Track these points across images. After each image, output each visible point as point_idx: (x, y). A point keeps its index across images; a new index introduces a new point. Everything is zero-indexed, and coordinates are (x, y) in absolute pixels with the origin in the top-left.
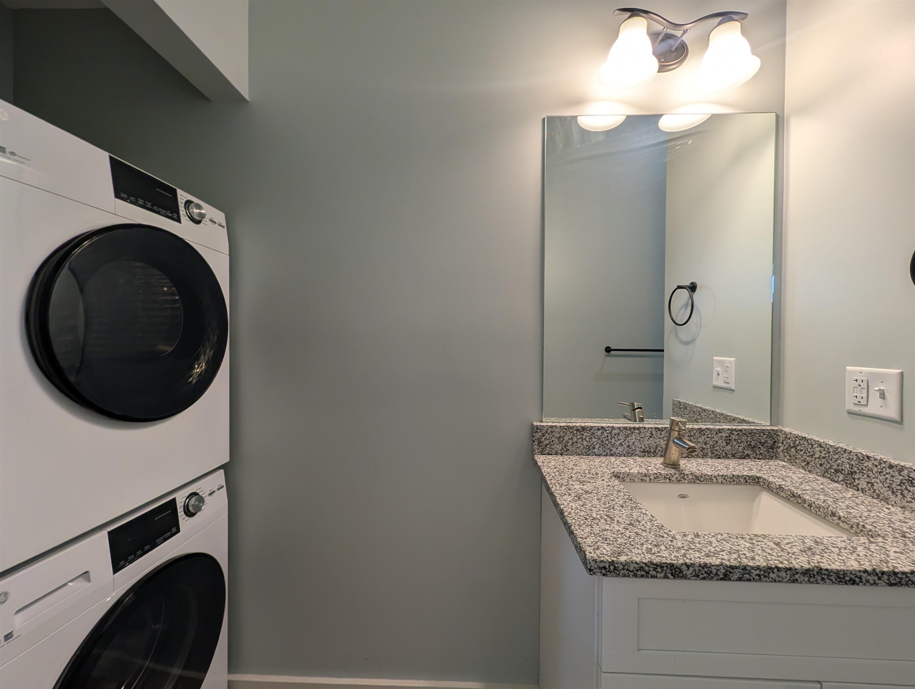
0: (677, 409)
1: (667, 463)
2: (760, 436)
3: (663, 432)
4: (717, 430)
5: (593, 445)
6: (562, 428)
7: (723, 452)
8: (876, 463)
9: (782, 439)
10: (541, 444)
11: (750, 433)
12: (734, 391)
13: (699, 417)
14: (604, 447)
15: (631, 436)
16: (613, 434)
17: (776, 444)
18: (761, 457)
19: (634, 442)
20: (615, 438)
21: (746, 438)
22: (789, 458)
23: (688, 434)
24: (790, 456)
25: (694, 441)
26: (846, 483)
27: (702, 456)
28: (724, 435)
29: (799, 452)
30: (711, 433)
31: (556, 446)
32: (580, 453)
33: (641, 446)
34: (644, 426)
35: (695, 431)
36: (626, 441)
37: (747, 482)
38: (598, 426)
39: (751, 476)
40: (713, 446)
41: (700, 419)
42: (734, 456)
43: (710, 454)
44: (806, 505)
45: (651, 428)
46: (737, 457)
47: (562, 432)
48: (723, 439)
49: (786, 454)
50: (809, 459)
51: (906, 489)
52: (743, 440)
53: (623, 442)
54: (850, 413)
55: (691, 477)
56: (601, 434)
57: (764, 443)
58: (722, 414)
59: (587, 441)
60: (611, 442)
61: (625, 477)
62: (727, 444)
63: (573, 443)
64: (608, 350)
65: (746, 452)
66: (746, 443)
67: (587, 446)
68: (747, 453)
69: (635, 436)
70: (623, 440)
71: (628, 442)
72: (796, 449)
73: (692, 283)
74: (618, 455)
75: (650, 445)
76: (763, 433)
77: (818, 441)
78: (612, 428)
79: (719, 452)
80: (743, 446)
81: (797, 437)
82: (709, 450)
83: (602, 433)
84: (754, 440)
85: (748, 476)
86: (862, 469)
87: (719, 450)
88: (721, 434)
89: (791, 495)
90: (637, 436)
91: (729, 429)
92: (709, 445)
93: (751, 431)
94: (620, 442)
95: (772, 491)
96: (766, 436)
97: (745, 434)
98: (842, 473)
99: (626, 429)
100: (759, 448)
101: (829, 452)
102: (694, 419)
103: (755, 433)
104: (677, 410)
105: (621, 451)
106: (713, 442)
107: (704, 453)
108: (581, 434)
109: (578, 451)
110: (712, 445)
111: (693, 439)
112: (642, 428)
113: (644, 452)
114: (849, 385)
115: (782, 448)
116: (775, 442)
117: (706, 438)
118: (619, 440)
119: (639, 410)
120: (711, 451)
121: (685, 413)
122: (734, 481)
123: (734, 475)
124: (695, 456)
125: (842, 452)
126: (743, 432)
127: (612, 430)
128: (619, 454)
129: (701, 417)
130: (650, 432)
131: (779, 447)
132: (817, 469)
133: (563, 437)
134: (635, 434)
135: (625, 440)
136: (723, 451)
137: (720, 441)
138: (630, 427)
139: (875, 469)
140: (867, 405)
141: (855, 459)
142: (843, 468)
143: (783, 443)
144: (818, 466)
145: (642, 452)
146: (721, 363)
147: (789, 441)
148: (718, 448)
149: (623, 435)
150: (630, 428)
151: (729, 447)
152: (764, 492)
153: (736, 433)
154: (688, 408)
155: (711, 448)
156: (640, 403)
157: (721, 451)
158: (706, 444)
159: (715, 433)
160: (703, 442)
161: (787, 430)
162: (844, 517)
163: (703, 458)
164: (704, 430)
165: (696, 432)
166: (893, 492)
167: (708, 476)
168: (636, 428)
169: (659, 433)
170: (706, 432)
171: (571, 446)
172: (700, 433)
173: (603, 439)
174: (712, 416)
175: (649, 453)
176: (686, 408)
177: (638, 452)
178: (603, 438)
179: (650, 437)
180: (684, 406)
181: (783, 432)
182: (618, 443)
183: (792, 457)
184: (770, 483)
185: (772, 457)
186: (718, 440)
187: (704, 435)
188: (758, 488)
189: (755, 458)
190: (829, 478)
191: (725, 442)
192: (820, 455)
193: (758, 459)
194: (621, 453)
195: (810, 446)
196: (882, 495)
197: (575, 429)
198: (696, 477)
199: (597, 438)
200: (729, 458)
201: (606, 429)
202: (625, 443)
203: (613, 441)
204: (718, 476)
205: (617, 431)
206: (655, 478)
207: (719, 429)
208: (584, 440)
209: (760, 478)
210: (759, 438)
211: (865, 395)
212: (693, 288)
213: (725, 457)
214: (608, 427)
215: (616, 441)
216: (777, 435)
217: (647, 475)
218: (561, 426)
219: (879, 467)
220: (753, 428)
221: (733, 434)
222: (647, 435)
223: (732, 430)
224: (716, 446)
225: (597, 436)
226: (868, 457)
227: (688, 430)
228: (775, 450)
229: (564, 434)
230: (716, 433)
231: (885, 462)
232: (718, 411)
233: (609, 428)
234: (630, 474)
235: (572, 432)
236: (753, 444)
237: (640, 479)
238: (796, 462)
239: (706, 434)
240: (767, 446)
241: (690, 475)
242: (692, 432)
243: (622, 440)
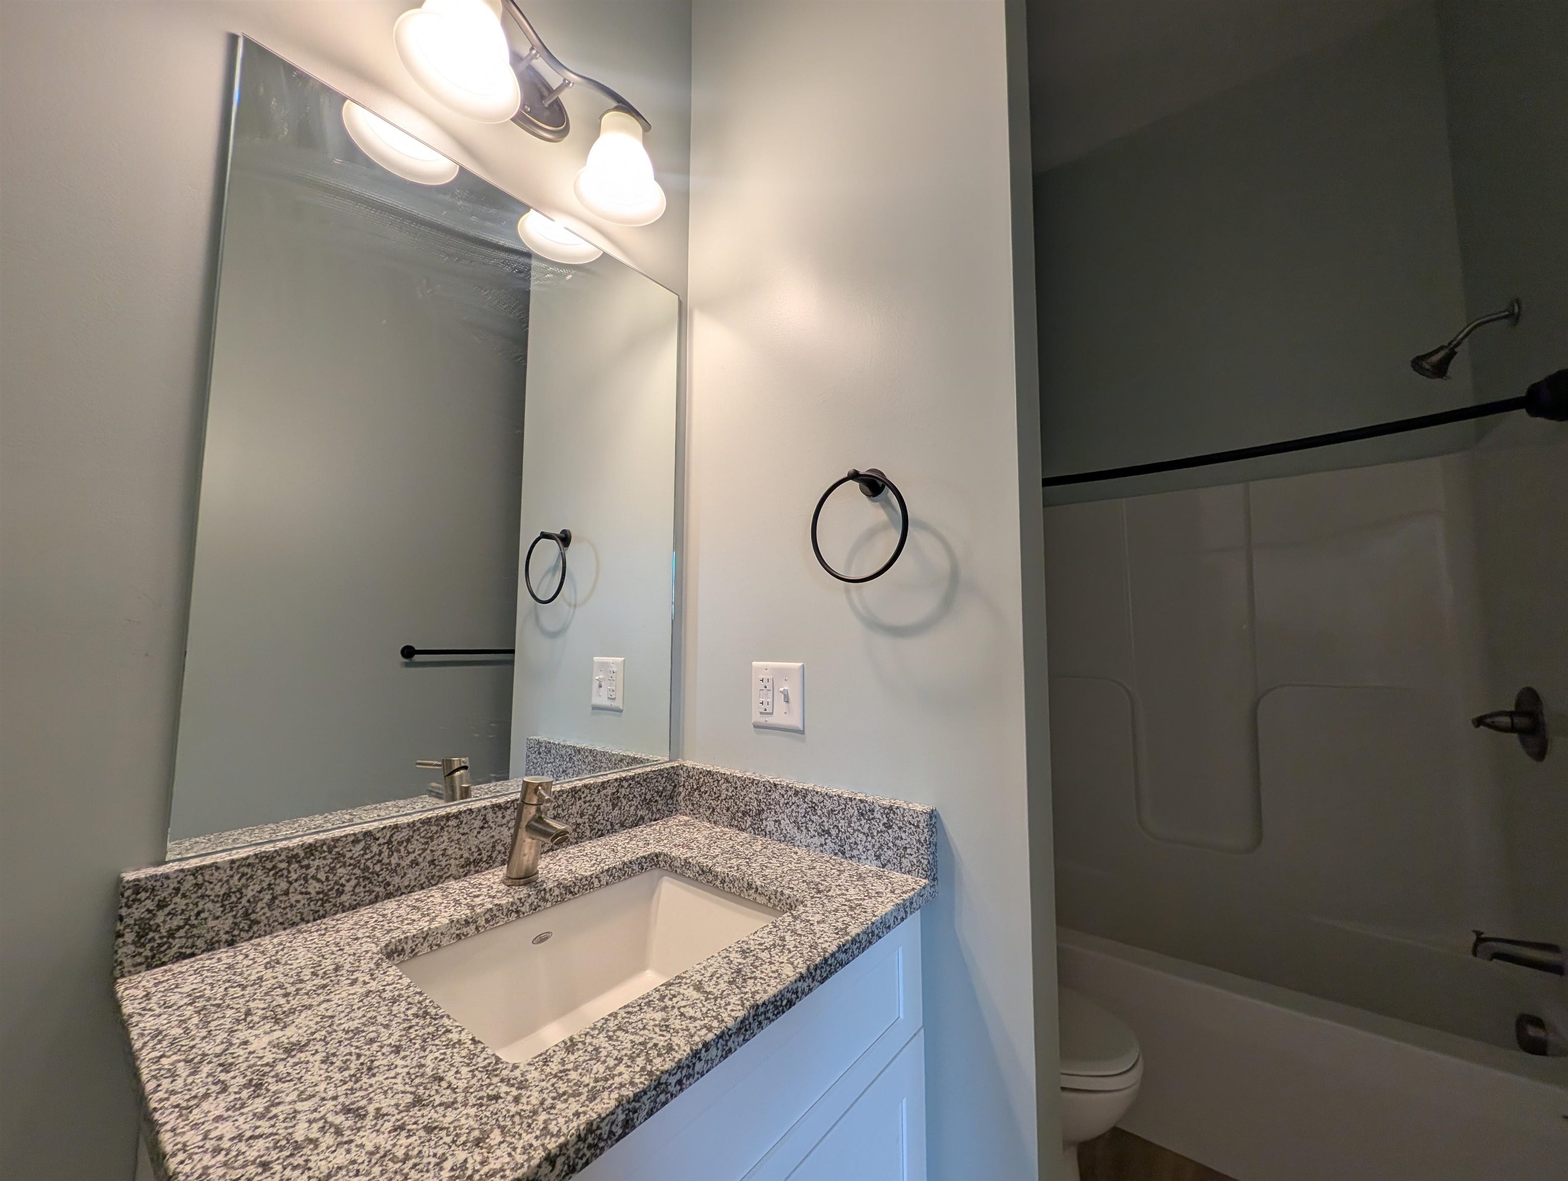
0: (534, 756)
1: (514, 876)
2: (657, 782)
3: (509, 812)
4: (600, 784)
5: (336, 887)
6: (235, 866)
7: (608, 823)
8: (783, 792)
9: (683, 779)
10: (151, 935)
11: (645, 780)
12: (621, 711)
13: (570, 765)
14: (371, 882)
15: (438, 837)
16: (395, 843)
17: (676, 789)
18: (658, 816)
19: (445, 850)
20: (399, 851)
21: (639, 790)
22: (692, 808)
24: (693, 805)
25: (563, 814)
26: (754, 829)
28: (609, 791)
29: (703, 795)
30: (590, 793)
31: (211, 923)
32: (297, 919)
33: (461, 853)
34: (470, 807)
35: (565, 796)
36: (428, 852)
37: (642, 868)
38: (354, 834)
39: (649, 855)
40: (593, 816)
41: (571, 767)
42: (623, 825)
43: (588, 833)
44: (718, 883)
45: (485, 808)
46: (627, 825)
47: (236, 877)
48: (608, 799)
49: (688, 803)
50: (714, 803)
51: (810, 820)
52: (635, 794)
53: (420, 855)
54: (757, 726)
55: (557, 892)
56: (362, 852)
57: (662, 793)
58: (604, 754)
59: (319, 881)
60: (389, 864)
61: (416, 945)
62: (614, 806)
63: (274, 898)
64: (408, 652)
65: (640, 813)
66: (639, 798)
67: (318, 893)
68: (641, 816)
69: (449, 833)
70: (420, 852)
71: (432, 851)
72: (700, 791)
73: (564, 531)
74: (405, 891)
75: (481, 846)
76: (661, 775)
77: (724, 774)
78: (393, 829)
79: (602, 824)
80: (636, 804)
81: (701, 773)
82: (587, 825)
83: (366, 848)
84: (650, 790)
85: (644, 857)
86: (770, 804)
87: (602, 821)
88: (605, 791)
89: (700, 872)
90: (452, 833)
91: (616, 780)
92: (587, 817)
93: (646, 775)
94: (412, 857)
95: (676, 871)
96: (664, 779)
97: (638, 783)
98: (749, 816)
99: (427, 823)
100: (656, 801)
101: (736, 788)
102: (561, 770)
103: (652, 778)
104: (535, 758)
105: (413, 878)
106: (593, 809)
107: (578, 833)
108: (302, 867)
109: (289, 916)
110: (591, 815)
112: (465, 812)
113: (468, 863)
114: (756, 686)
115: (683, 794)
116: (675, 787)
117: (583, 803)
118: (409, 853)
119: (462, 771)
120: (590, 826)
121: (548, 761)
122: (624, 875)
123: (624, 863)
125: (750, 785)
126: (637, 780)
127: (394, 833)
128: (406, 887)
129: (574, 763)
130: (482, 818)
131: (680, 794)
132: (723, 817)
133: (239, 890)
134: (448, 831)
135: (424, 850)
136: (607, 821)
137: (604, 804)
138: (437, 817)
139: (782, 801)
140: (772, 714)
141: (762, 791)
142: (751, 807)
143: (684, 786)
144: (724, 811)
145: (462, 867)
146: (604, 665)
147: (691, 780)
148: (600, 817)
149: (420, 840)
150: (438, 819)
151: (616, 812)
152: (666, 878)
153: (625, 784)
154: (553, 751)
155: (589, 820)
156: (465, 757)
157: (604, 822)
158: (582, 815)
159: (596, 791)
160: (577, 813)
161: (689, 764)
162: (762, 886)
163: (577, 843)
164: (580, 790)
165: (568, 796)
166: (798, 828)
167: (586, 878)
168: (452, 816)
169: (500, 815)
170: (583, 792)
171: (266, 910)
172: (573, 796)
173: (368, 863)
174: (590, 758)
175: (478, 863)
176: (550, 751)
177: (453, 870)
178: (367, 860)
179: (482, 828)
180: (546, 747)
181: (684, 769)
182: (408, 862)
183: (695, 806)
184: (673, 859)
185: (672, 812)
186: (600, 803)
187: (580, 799)
188: (656, 872)
189: (651, 821)
190: (736, 826)
191: (611, 804)
192: (727, 795)
193: (655, 820)
194: (413, 883)
195: (716, 784)
196: (789, 835)
197: (283, 857)
198: (566, 888)
199: (350, 865)
200: (616, 832)
201: (378, 835)
202: (425, 858)
203: (394, 860)
204: (602, 872)
205: (405, 834)
206: (487, 921)
207: (603, 783)
208: (311, 881)
209: (660, 854)
210: (656, 784)
211: (770, 700)
212: (565, 539)
213: (611, 831)
214: (384, 828)
215: (401, 858)
216: (678, 775)
217: (471, 920)
218: (233, 862)
219: (785, 796)
220: (648, 769)
221: (623, 786)
222: (475, 825)
223: (620, 780)
224: (597, 814)
225: (351, 858)
226: (775, 785)
228: (675, 799)
229: (243, 881)
230: (599, 791)
231: (791, 788)
232: (598, 749)
233: (385, 831)
234: (430, 932)
235: (274, 867)
236: (648, 797)
237: (454, 935)
238: (699, 813)
239: (582, 796)
240: (665, 796)
241: (555, 888)
243: (417, 852)
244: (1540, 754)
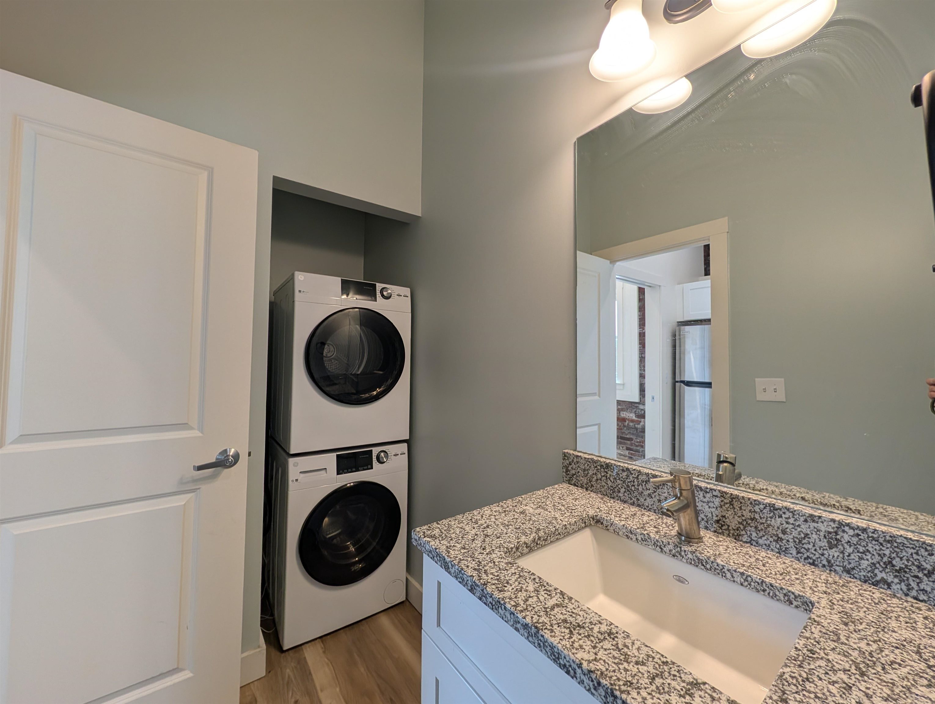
2: (917, 554)
3: (708, 495)
4: (807, 515)
5: (617, 488)
6: (586, 460)
7: (823, 558)
10: (568, 473)
11: (888, 541)
14: (630, 494)
15: (662, 488)
16: (640, 480)
20: (642, 485)
21: (877, 547)
23: (749, 508)
25: (761, 521)
27: (777, 551)
28: (822, 527)
30: (793, 517)
31: (582, 478)
32: (605, 493)
35: (762, 506)
38: (622, 466)
40: (800, 542)
42: (848, 572)
43: (794, 552)
46: (857, 576)
47: (586, 465)
48: (822, 534)
52: (870, 549)
53: (652, 493)
56: (626, 477)
59: (611, 481)
60: (638, 489)
61: (608, 525)
62: (831, 546)
63: (597, 480)
65: (880, 575)
66: (878, 558)
67: (611, 486)
68: (883, 578)
69: (668, 489)
74: (646, 508)
78: (639, 472)
79: (814, 555)
80: (872, 561)
82: (791, 544)
83: (628, 476)
84: (901, 558)
87: (813, 552)
88: (815, 525)
90: (670, 490)
91: (834, 521)
92: (792, 537)
93: (891, 536)
94: (648, 492)
97: (876, 539)
100: (918, 577)
103: (904, 545)
105: (650, 504)
106: (800, 534)
107: (780, 546)
108: (605, 472)
109: (602, 490)
110: (797, 538)
111: (759, 518)
117: (784, 522)
118: (647, 489)
120: (796, 548)
124: (764, 546)
127: (639, 475)
128: (648, 507)
133: (587, 470)
134: (667, 487)
135: (655, 492)
136: (823, 555)
137: (815, 536)
148: (810, 546)
151: (835, 553)
153: (850, 532)
155: (795, 541)
157: (817, 554)
158: (784, 532)
159: (802, 519)
160: (778, 528)
164: (780, 509)
165: (765, 508)
169: (702, 495)
170: (784, 513)
171: (595, 483)
172: (771, 511)
173: (629, 484)
178: (629, 482)
182: (647, 493)
186: (809, 532)
187: (780, 516)
189: (906, 595)
191: (825, 540)
194: (650, 507)
197: (599, 464)
199: (622, 481)
200: (837, 572)
201: (632, 472)
202: (655, 496)
203: (640, 488)
205: (644, 477)
207: (811, 516)
208: (608, 479)
210: (916, 557)
213: (828, 568)
214: (634, 470)
215: (643, 489)
217: (633, 532)
218: (585, 458)
220: (898, 532)
221: (845, 531)
223: (841, 524)
224: (806, 541)
225: (622, 477)
227: (749, 502)
229: (588, 467)
230: (806, 521)
233: (635, 471)
234: (614, 524)
235: (596, 467)
236: (898, 564)
239: (784, 516)
241: (689, 553)
242: (757, 506)
243: (651, 491)
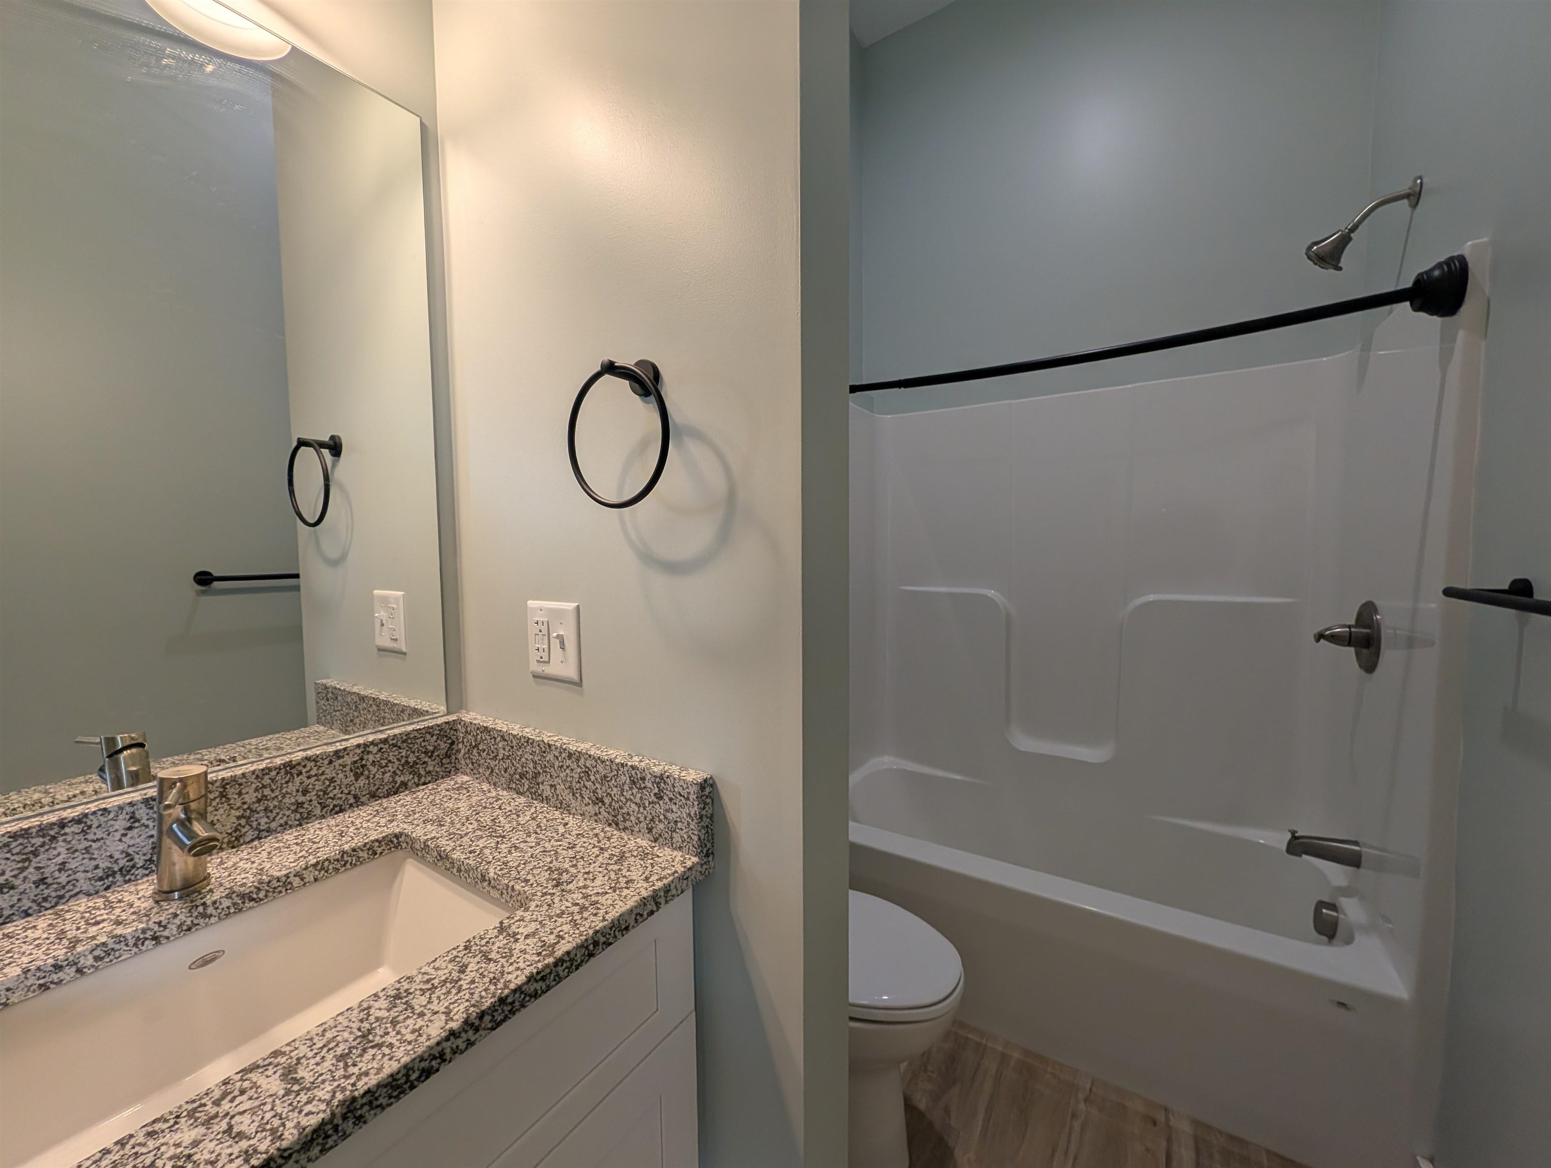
0: (323, 702)
1: (166, 888)
2: (424, 741)
4: (331, 754)
7: (349, 796)
8: (557, 754)
9: (462, 735)
11: (404, 742)
12: (405, 654)
13: (356, 714)
15: (47, 850)
17: (454, 747)
18: (429, 778)
19: (64, 863)
21: (396, 753)
22: (472, 767)
23: (254, 786)
24: (473, 764)
25: (273, 795)
26: (531, 793)
27: (298, 823)
28: (348, 760)
29: (482, 754)
30: (315, 766)
33: (94, 863)
34: (104, 806)
35: (274, 773)
36: (31, 870)
37: (375, 853)
39: (383, 838)
40: (325, 792)
42: (374, 796)
43: (318, 811)
44: (455, 870)
45: (131, 804)
46: (381, 795)
48: (348, 768)
49: (468, 761)
50: (493, 763)
51: (585, 786)
52: (391, 758)
53: (15, 876)
54: (536, 676)
55: (226, 903)
57: (433, 752)
58: (386, 703)
62: (357, 777)
64: (204, 579)
65: (399, 780)
66: (397, 763)
68: (402, 781)
69: (68, 842)
70: (15, 872)
71: (38, 868)
72: (478, 749)
73: (333, 438)
75: (130, 851)
76: (430, 733)
77: (501, 731)
79: (341, 798)
80: (392, 770)
81: (478, 729)
82: (315, 803)
84: (414, 752)
85: (377, 840)
86: (546, 767)
87: (340, 796)
88: (341, 761)
89: (439, 858)
90: (74, 842)
91: (358, 746)
92: (315, 792)
93: (406, 735)
95: (417, 854)
96: (435, 737)
97: (394, 745)
98: (526, 778)
99: (22, 836)
100: (425, 763)
101: (512, 747)
102: (349, 719)
103: (415, 738)
104: (324, 705)
106: (324, 783)
107: (301, 813)
110: (321, 790)
111: (270, 793)
112: (94, 813)
113: (110, 873)
114: (532, 630)
115: (463, 751)
116: (453, 743)
117: (305, 779)
119: (134, 750)
120: (320, 804)
121: (336, 709)
122: (345, 865)
123: (343, 853)
124: (279, 829)
125: (525, 744)
126: (391, 742)
129: (360, 712)
130: (128, 817)
131: (459, 751)
132: (502, 778)
134: (64, 840)
136: (349, 793)
137: (341, 776)
138: (40, 826)
139: (557, 764)
140: (549, 662)
141: (537, 752)
142: (528, 769)
143: (463, 742)
144: (503, 772)
145: (101, 879)
146: (385, 600)
147: (469, 737)
148: (336, 792)
149: (13, 858)
150: (42, 830)
151: (362, 782)
152: (410, 860)
153: (374, 749)
154: (339, 698)
155: (318, 796)
157: (344, 796)
158: (305, 792)
159: (326, 762)
160: (297, 791)
161: (467, 717)
162: (494, 879)
163: (300, 825)
164: (299, 764)
165: (278, 773)
166: (573, 795)
167: (278, 880)
168: (70, 822)
170: (305, 766)
172: (286, 773)
174: (374, 707)
175: (130, 871)
176: (337, 698)
177: (83, 885)
179: (130, 828)
180: (332, 693)
181: (462, 723)
183: (475, 765)
184: (413, 841)
185: (450, 772)
186: (334, 775)
187: (300, 773)
188: (399, 854)
189: (418, 785)
190: (515, 789)
191: (352, 774)
192: (504, 754)
193: (424, 784)
195: (493, 741)
196: (564, 802)
198: (242, 896)
200: (363, 804)
204: (306, 868)
206: (97, 959)
207: (336, 752)
209: (401, 834)
210: (423, 744)
211: (546, 646)
212: (335, 447)
213: (354, 805)
216: (456, 730)
219: (560, 758)
220: (410, 728)
221: (369, 752)
222: (117, 827)
223: (366, 745)
224: (331, 788)
226: (549, 746)
227: (254, 776)
228: (454, 757)
230: (331, 762)
231: (565, 750)
232: (382, 697)
236: (412, 759)
237: (35, 987)
238: (479, 773)
239: (304, 770)
240: (438, 756)
242: (267, 777)
244: (1369, 666)
